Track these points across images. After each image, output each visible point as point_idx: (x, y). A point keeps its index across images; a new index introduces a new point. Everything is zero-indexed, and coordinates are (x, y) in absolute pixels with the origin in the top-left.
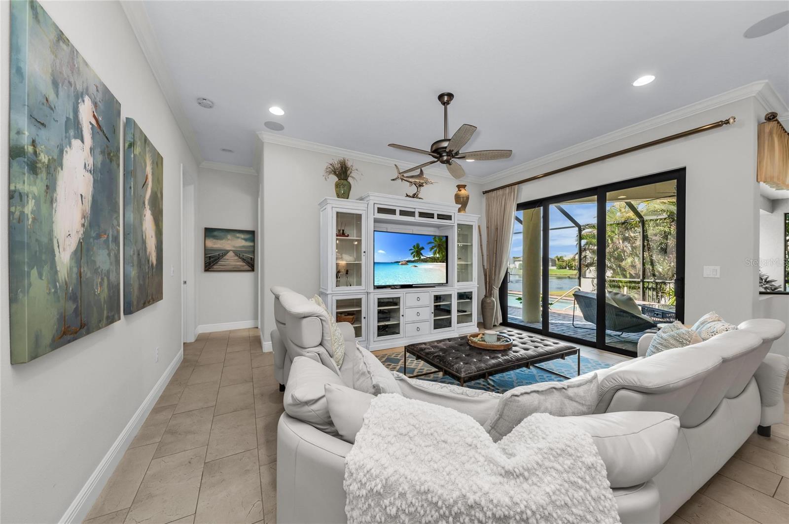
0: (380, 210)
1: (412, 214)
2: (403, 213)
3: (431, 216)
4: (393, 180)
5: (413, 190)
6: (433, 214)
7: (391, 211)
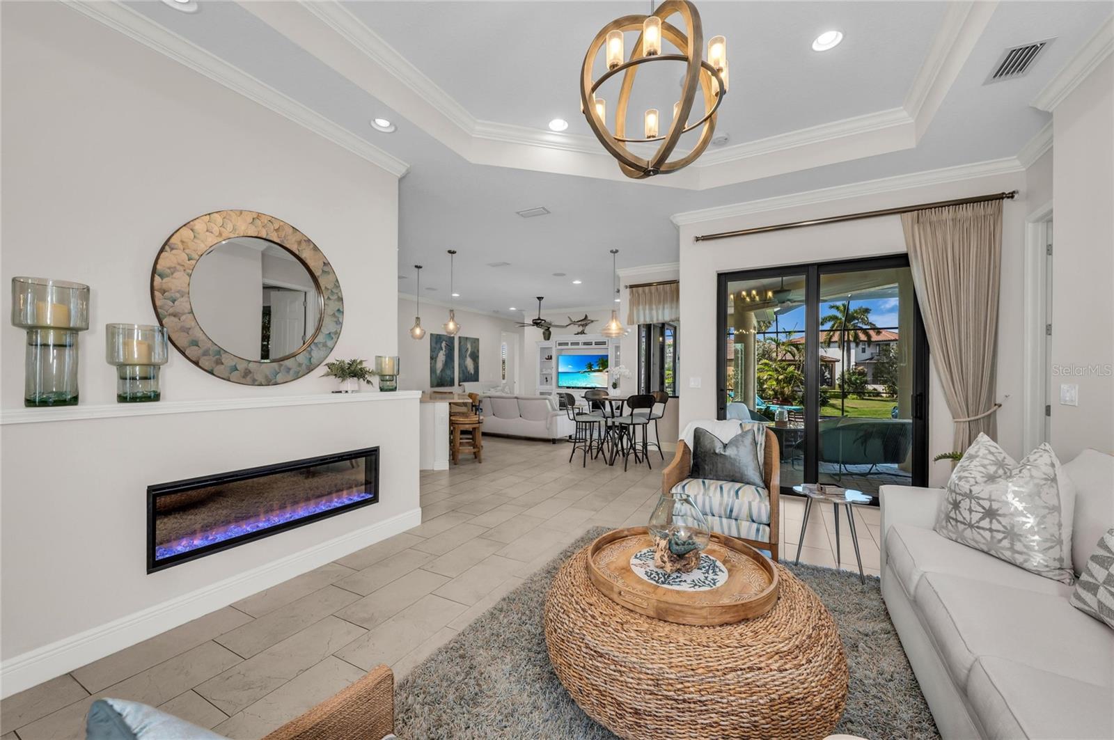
0: (560, 344)
1: (578, 344)
2: (572, 344)
4: (567, 326)
5: (580, 329)
6: (592, 342)
7: (567, 344)
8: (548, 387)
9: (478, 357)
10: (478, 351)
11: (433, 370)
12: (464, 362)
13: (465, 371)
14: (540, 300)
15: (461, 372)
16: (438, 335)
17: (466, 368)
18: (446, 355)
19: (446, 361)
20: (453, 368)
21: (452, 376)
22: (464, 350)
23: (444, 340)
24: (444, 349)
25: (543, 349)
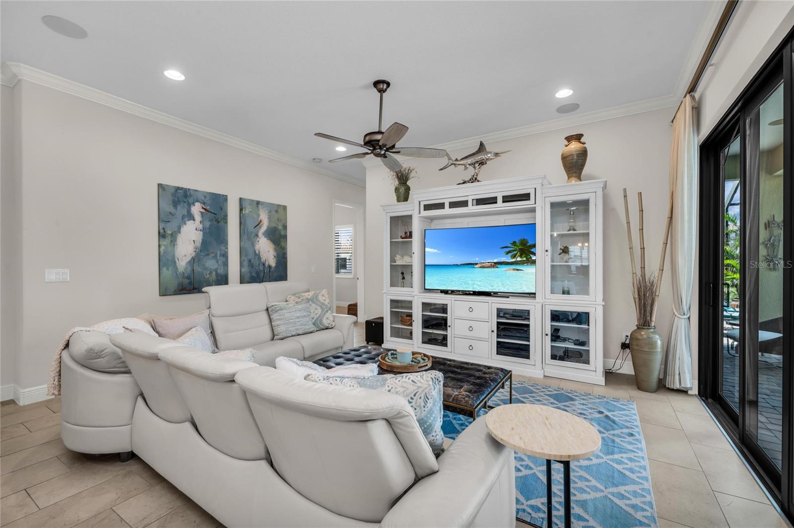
0: (428, 207)
1: (464, 204)
2: (453, 205)
3: (493, 200)
4: (441, 169)
5: (471, 171)
6: (496, 198)
7: (441, 206)
8: (406, 290)
9: (285, 237)
10: (285, 227)
11: (165, 261)
12: (253, 245)
13: (255, 262)
14: (381, 91)
15: (246, 263)
16: (178, 188)
17: (258, 256)
18: (203, 230)
19: (204, 242)
20: (225, 256)
21: (221, 271)
22: (250, 225)
23: (197, 201)
24: (198, 218)
25: (396, 221)
